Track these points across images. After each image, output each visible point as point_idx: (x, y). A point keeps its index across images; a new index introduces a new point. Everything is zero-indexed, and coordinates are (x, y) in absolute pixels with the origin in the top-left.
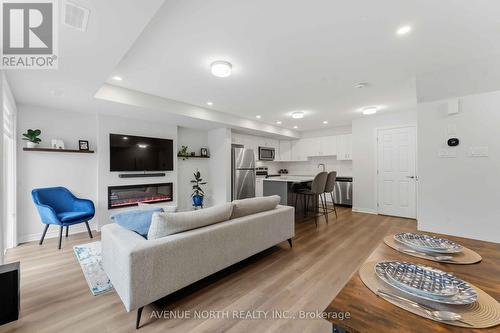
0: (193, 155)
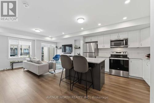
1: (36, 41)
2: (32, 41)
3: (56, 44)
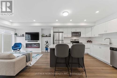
0: (46, 36)
3: (14, 30)
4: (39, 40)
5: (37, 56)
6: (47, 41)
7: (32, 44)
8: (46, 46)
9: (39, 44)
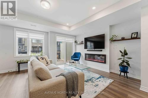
0: (123, 39)
1: (49, 33)
2: (45, 33)
3: (74, 37)
4: (104, 48)
5: (98, 80)
6: (125, 51)
7: (95, 55)
8: (122, 63)
9: (105, 56)
